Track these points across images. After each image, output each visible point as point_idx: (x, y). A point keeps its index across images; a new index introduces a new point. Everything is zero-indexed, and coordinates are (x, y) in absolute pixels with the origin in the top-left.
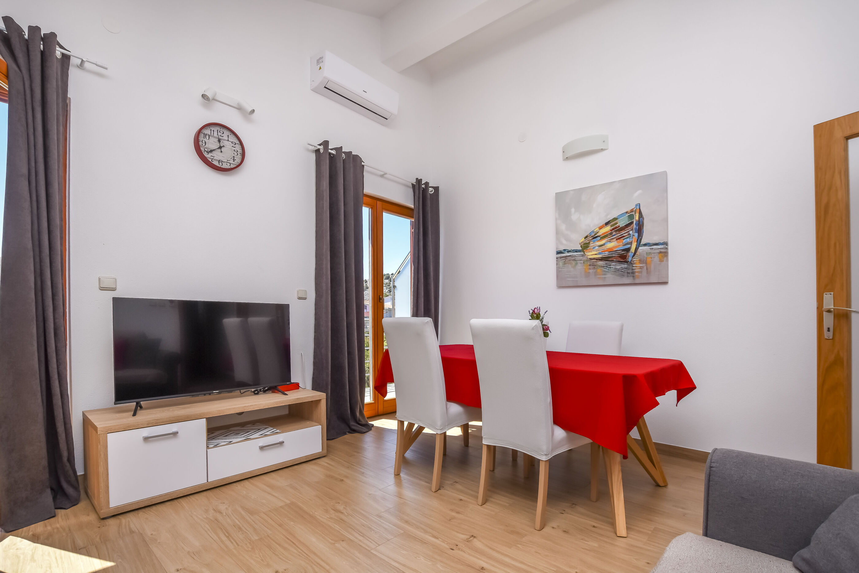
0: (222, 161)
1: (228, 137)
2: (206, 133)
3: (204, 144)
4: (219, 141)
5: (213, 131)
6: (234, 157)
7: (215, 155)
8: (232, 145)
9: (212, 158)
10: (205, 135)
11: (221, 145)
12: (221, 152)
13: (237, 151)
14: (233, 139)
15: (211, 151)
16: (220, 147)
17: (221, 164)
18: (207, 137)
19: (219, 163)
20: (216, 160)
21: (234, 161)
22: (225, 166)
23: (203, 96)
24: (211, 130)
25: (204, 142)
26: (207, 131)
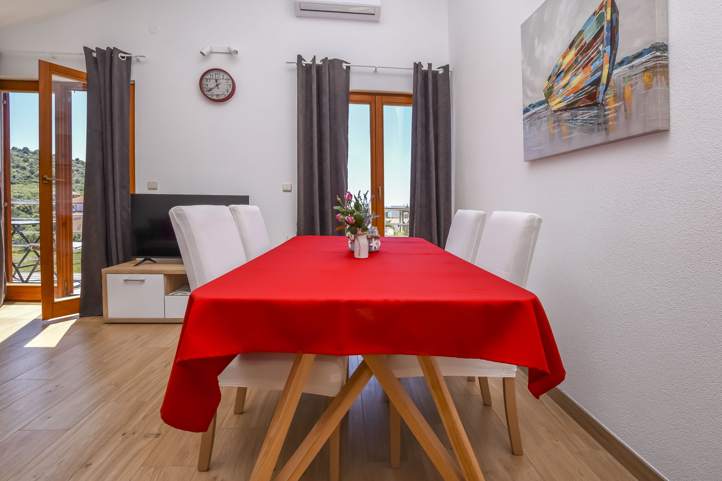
0: (219, 95)
1: (223, 77)
2: (207, 78)
3: (206, 86)
4: (216, 81)
5: (213, 75)
6: (228, 89)
7: (214, 92)
8: (226, 81)
9: (212, 94)
10: (207, 79)
11: (218, 83)
12: (218, 88)
13: (230, 85)
14: (226, 77)
15: (210, 90)
16: (217, 85)
17: (218, 97)
18: (209, 80)
19: (217, 96)
20: (215, 95)
21: (228, 93)
22: (221, 97)
23: (201, 53)
24: (211, 75)
25: (206, 84)
26: (208, 76)
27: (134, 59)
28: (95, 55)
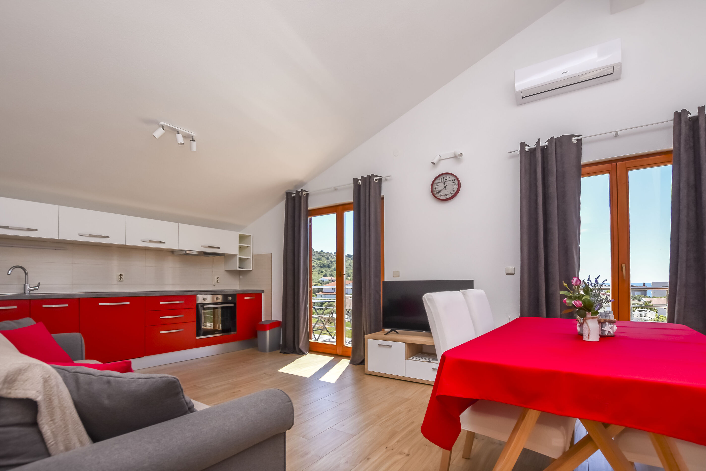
0: (447, 195)
1: (450, 178)
2: (437, 182)
3: (436, 189)
4: (444, 183)
5: (441, 179)
6: (454, 189)
7: (443, 193)
8: (452, 182)
9: (441, 195)
10: (437, 184)
11: (446, 185)
12: (446, 189)
13: (456, 184)
14: (452, 178)
15: (440, 192)
16: (445, 187)
17: (446, 196)
18: (438, 184)
19: (445, 196)
20: (443, 195)
21: (454, 191)
22: (449, 196)
23: (432, 163)
24: (440, 179)
25: (436, 188)
26: (437, 181)
27: (383, 179)
28: (359, 182)
